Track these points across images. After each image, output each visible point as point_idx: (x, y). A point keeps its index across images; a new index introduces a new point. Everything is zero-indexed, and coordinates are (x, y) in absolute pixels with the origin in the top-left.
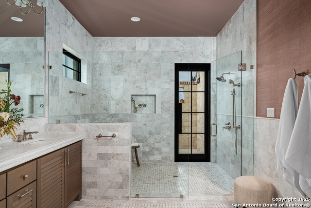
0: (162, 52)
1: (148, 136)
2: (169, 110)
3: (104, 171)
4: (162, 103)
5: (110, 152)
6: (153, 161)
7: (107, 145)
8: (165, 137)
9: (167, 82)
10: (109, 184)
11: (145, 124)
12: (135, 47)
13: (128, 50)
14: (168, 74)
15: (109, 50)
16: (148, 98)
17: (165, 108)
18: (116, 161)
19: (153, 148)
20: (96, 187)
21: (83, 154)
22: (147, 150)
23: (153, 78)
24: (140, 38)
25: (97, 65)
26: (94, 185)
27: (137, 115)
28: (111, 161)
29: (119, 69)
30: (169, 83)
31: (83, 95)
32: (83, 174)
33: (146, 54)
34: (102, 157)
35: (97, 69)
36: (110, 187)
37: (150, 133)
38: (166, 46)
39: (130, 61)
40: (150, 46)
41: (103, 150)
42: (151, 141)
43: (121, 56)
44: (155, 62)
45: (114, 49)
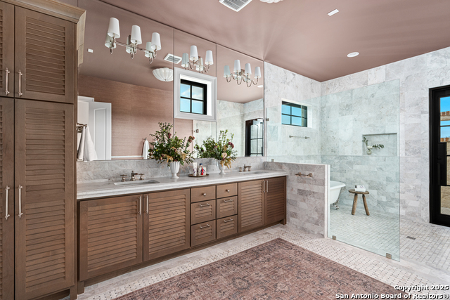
0: (407, 78)
1: (385, 183)
2: (420, 152)
3: (302, 205)
4: (406, 143)
5: (307, 189)
6: (393, 214)
7: (305, 183)
8: (412, 187)
9: (415, 115)
10: (307, 217)
11: (381, 169)
12: (367, 82)
13: (359, 87)
14: (418, 105)
15: (337, 91)
16: (386, 137)
17: (411, 150)
18: (312, 199)
19: (393, 199)
20: (296, 218)
21: (287, 188)
22: (384, 199)
23: (392, 112)
24: (372, 70)
25: (325, 109)
26: (295, 215)
27: (370, 157)
28: (309, 197)
29: (348, 108)
30: (419, 117)
31: (306, 138)
32: (288, 204)
33: (380, 86)
34: (301, 192)
35: (325, 112)
36: (308, 221)
37: (388, 179)
38: (413, 69)
39: (361, 98)
40: (387, 75)
41: (301, 186)
42: (390, 189)
43: (349, 95)
44: (395, 93)
45: (342, 89)
